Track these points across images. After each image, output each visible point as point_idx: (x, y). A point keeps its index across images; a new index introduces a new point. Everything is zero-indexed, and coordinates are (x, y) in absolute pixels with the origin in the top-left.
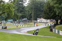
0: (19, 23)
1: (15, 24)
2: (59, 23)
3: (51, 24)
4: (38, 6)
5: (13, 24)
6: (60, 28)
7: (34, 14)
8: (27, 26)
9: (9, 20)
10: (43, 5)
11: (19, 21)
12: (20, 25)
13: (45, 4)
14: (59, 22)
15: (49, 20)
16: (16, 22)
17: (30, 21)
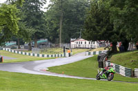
0: (30, 50)
1: (20, 52)
2: (118, 49)
3: (100, 52)
4: (71, 11)
5: (16, 52)
6: (120, 59)
7: (63, 28)
8: (48, 56)
9: (8, 44)
10: (84, 8)
11: (29, 45)
12: (32, 54)
13: (87, 6)
14: (118, 46)
15: (96, 42)
16: (22, 47)
17: (54, 45)
